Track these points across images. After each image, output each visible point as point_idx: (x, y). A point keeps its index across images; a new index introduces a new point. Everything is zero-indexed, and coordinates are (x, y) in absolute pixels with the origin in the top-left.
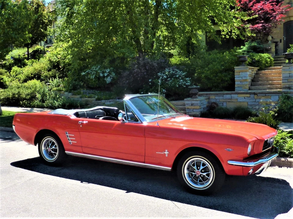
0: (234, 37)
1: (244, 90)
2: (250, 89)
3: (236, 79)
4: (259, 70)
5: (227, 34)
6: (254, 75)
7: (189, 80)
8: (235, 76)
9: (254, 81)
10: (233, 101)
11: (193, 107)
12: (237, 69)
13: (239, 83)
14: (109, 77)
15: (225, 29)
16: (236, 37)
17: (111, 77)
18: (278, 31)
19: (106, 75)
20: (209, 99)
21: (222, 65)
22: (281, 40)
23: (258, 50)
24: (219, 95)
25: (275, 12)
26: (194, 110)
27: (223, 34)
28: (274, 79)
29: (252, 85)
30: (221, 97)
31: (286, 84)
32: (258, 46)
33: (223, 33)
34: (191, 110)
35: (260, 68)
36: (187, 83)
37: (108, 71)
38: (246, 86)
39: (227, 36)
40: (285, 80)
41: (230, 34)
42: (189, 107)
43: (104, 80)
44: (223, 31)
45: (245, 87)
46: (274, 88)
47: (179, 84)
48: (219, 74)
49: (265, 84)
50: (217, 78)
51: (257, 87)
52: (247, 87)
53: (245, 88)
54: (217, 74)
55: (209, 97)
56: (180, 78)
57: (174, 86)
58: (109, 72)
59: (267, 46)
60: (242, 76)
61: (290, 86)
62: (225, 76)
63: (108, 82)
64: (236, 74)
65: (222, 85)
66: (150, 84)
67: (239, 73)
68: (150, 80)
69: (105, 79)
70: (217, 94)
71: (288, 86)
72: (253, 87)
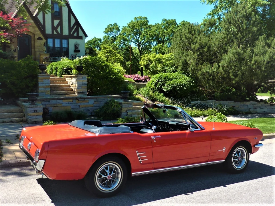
3: (39, 85)
8: (39, 83)
10: (58, 105)
11: (36, 114)
12: (40, 76)
13: (43, 89)
24: (46, 101)
26: (37, 117)
28: (62, 86)
31: (81, 90)
34: (34, 116)
40: (80, 87)
42: (32, 114)
52: (49, 93)
59: (11, 54)
60: (45, 83)
61: (83, 92)
64: (39, 80)
67: (42, 80)
70: (43, 100)
71: (81, 92)
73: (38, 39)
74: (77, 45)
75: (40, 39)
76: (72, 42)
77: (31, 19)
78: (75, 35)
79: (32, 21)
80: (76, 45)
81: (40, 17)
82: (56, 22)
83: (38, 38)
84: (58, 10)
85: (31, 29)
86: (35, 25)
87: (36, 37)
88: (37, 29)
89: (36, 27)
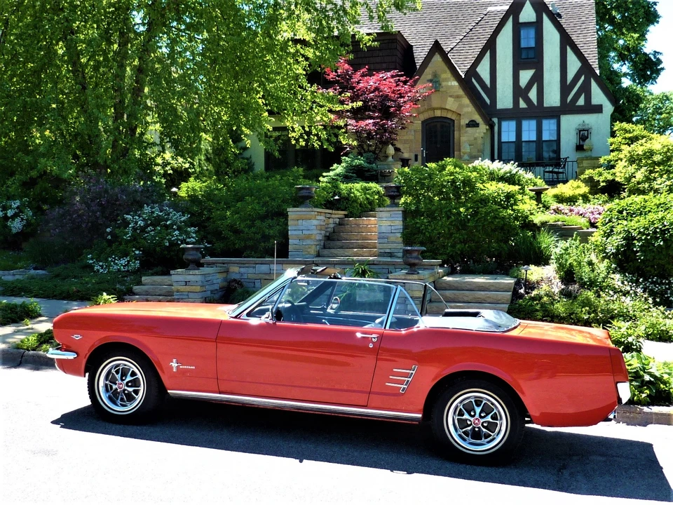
0: (316, 145)
1: (307, 256)
2: (318, 255)
3: (290, 233)
4: (346, 216)
5: (301, 136)
6: (332, 226)
7: (193, 233)
8: (289, 228)
9: (332, 239)
10: (273, 277)
11: (188, 289)
12: (292, 212)
13: (296, 242)
14: (18, 220)
15: (296, 126)
16: (318, 145)
17: (22, 219)
18: (412, 137)
19: (10, 213)
20: (227, 272)
21: (265, 204)
22: (416, 156)
23: (367, 174)
25: (404, 97)
26: (191, 295)
27: (293, 137)
29: (324, 247)
30: (251, 270)
31: (384, 246)
32: (366, 165)
33: (294, 134)
34: (185, 293)
35: (351, 212)
36: (190, 238)
37: (16, 205)
38: (310, 248)
39: (301, 140)
40: (383, 238)
41: (306, 137)
42: (179, 288)
43: (6, 226)
44: (293, 131)
45: (309, 250)
46: (366, 254)
47: (169, 240)
48: (258, 223)
49: (351, 246)
50: (253, 230)
51: (333, 251)
52: (313, 251)
53: (309, 253)
54: (253, 221)
55: (228, 269)
56: (175, 227)
57: (160, 244)
58: (18, 208)
59: (386, 167)
60: (302, 228)
61: (391, 251)
62: (270, 227)
63: (14, 231)
64: (290, 223)
65: (263, 244)
66: (109, 237)
67: (296, 222)
68: (108, 230)
69: (9, 223)
70: (245, 264)
71: (389, 251)
72: (326, 252)
73: (467, 127)
74: (584, 130)
75: (473, 124)
76: (570, 123)
77: (452, 78)
78: (581, 102)
79: (455, 83)
80: (580, 131)
81: (484, 70)
82: (526, 76)
83: (467, 122)
84: (532, 44)
85: (451, 104)
86: (461, 92)
87: (464, 121)
88: (466, 101)
89: (464, 96)
